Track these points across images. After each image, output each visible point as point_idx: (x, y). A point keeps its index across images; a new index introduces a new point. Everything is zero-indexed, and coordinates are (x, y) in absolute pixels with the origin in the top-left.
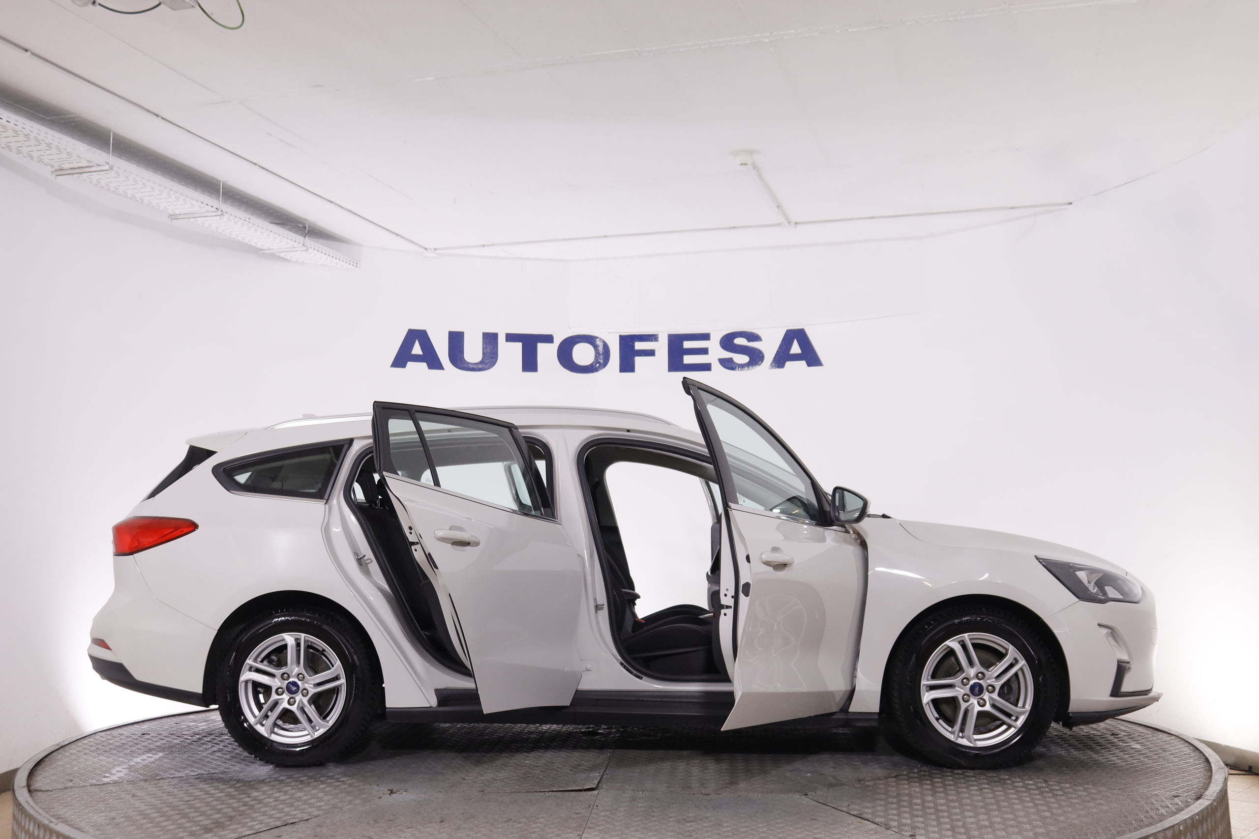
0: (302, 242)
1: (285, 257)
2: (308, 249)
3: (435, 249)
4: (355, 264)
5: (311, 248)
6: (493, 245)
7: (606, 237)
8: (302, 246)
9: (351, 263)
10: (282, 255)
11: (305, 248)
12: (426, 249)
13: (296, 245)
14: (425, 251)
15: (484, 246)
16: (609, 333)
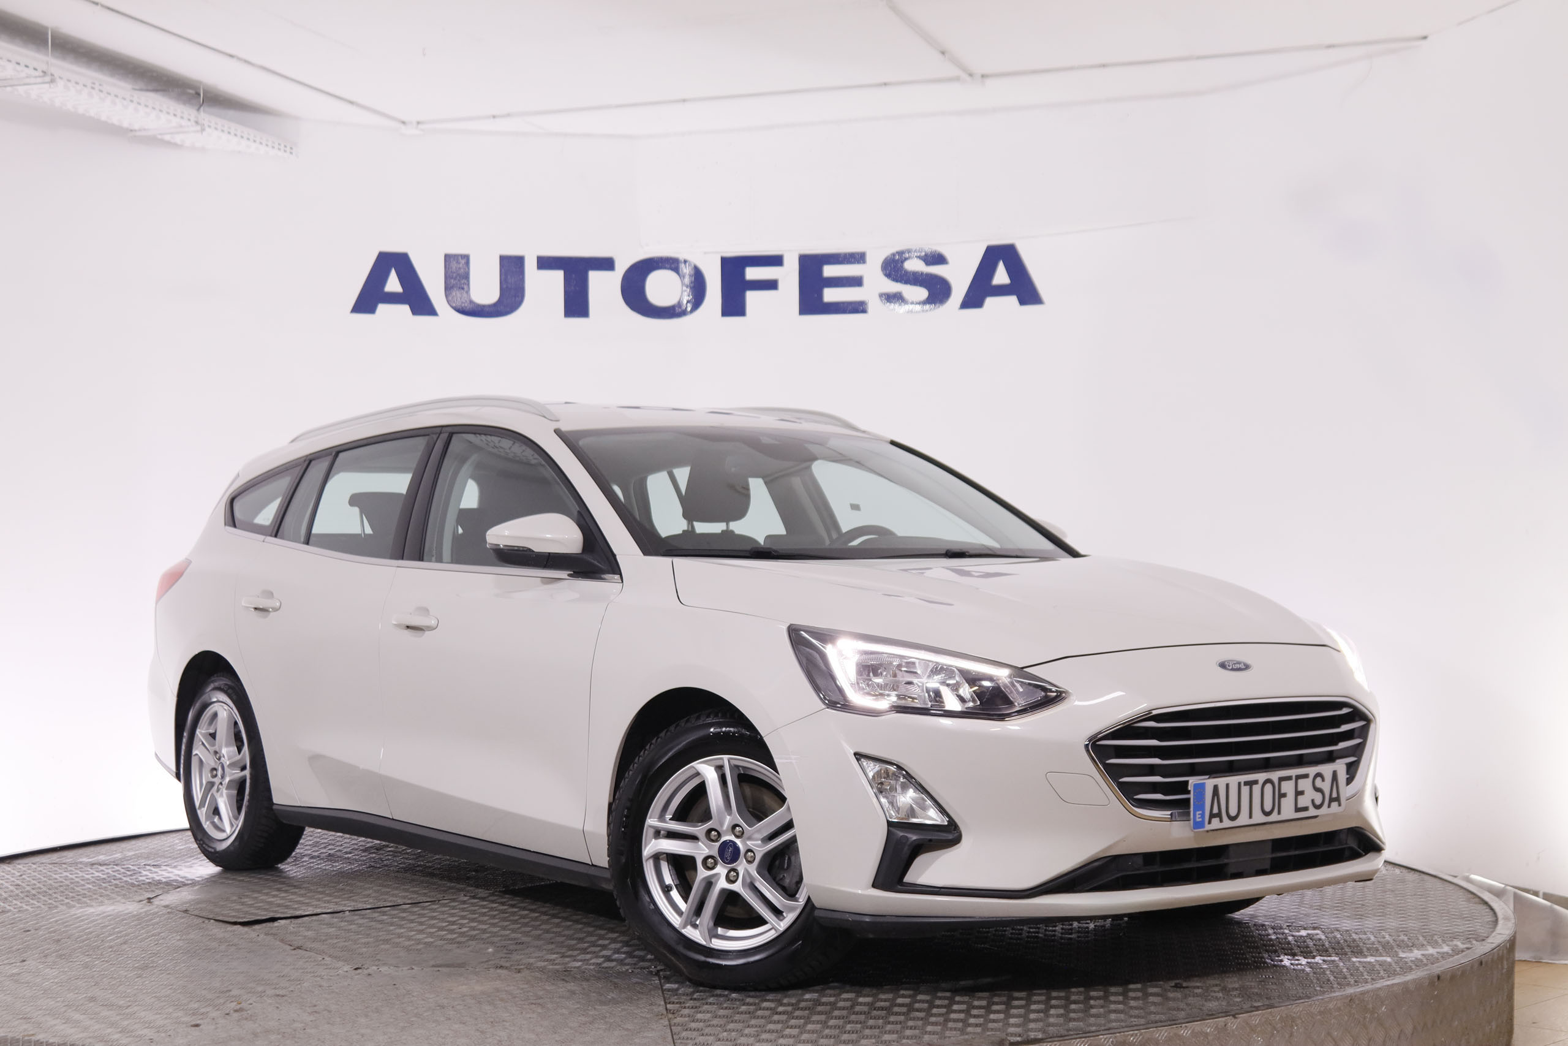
0: (193, 119)
1: (172, 141)
2: (203, 130)
3: (418, 123)
4: (288, 149)
5: (209, 126)
6: (508, 115)
7: (684, 101)
8: (194, 124)
9: (282, 147)
10: (167, 138)
11: (199, 128)
12: (404, 123)
13: (184, 123)
14: (402, 126)
15: (494, 117)
16: (705, 253)
